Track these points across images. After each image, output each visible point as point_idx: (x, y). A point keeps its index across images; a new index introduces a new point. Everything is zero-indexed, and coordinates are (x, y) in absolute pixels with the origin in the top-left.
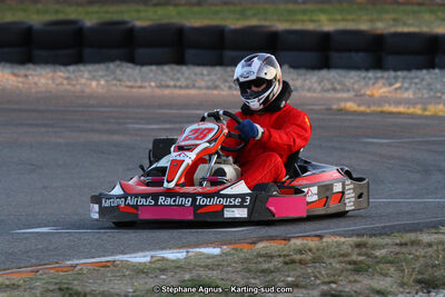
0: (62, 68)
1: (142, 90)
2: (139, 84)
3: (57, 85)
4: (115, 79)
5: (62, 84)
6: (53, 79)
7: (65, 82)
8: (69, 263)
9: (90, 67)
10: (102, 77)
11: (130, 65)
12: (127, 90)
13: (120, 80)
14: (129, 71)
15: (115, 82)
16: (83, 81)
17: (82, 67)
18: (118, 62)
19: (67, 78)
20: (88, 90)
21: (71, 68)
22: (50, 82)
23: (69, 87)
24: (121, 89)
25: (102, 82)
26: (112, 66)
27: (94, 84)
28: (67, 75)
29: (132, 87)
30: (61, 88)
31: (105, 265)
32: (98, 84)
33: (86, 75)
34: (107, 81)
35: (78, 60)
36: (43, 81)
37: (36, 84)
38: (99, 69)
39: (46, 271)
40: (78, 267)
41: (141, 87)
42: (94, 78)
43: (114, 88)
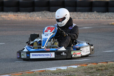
0: (29, 13)
1: (53, 19)
2: (51, 17)
3: (27, 18)
4: (44, 16)
5: (28, 18)
6: (26, 16)
7: (29, 17)
8: (32, 71)
9: (37, 13)
10: (40, 15)
11: (49, 12)
12: (48, 19)
13: (46, 17)
14: (48, 14)
15: (44, 17)
16: (35, 17)
17: (34, 13)
18: (45, 11)
19: (30, 16)
20: (36, 19)
21: (31, 13)
22: (25, 17)
23: (31, 19)
24: (46, 19)
25: (40, 17)
26: (43, 12)
27: (38, 18)
28: (30, 15)
29: (49, 18)
30: (28, 19)
31: (43, 71)
32: (39, 18)
33: (36, 15)
34: (42, 17)
35: (33, 11)
36: (23, 17)
37: (21, 18)
38: (39, 13)
39: (25, 73)
40: (35, 72)
41: (52, 18)
42: (38, 16)
43: (44, 19)
